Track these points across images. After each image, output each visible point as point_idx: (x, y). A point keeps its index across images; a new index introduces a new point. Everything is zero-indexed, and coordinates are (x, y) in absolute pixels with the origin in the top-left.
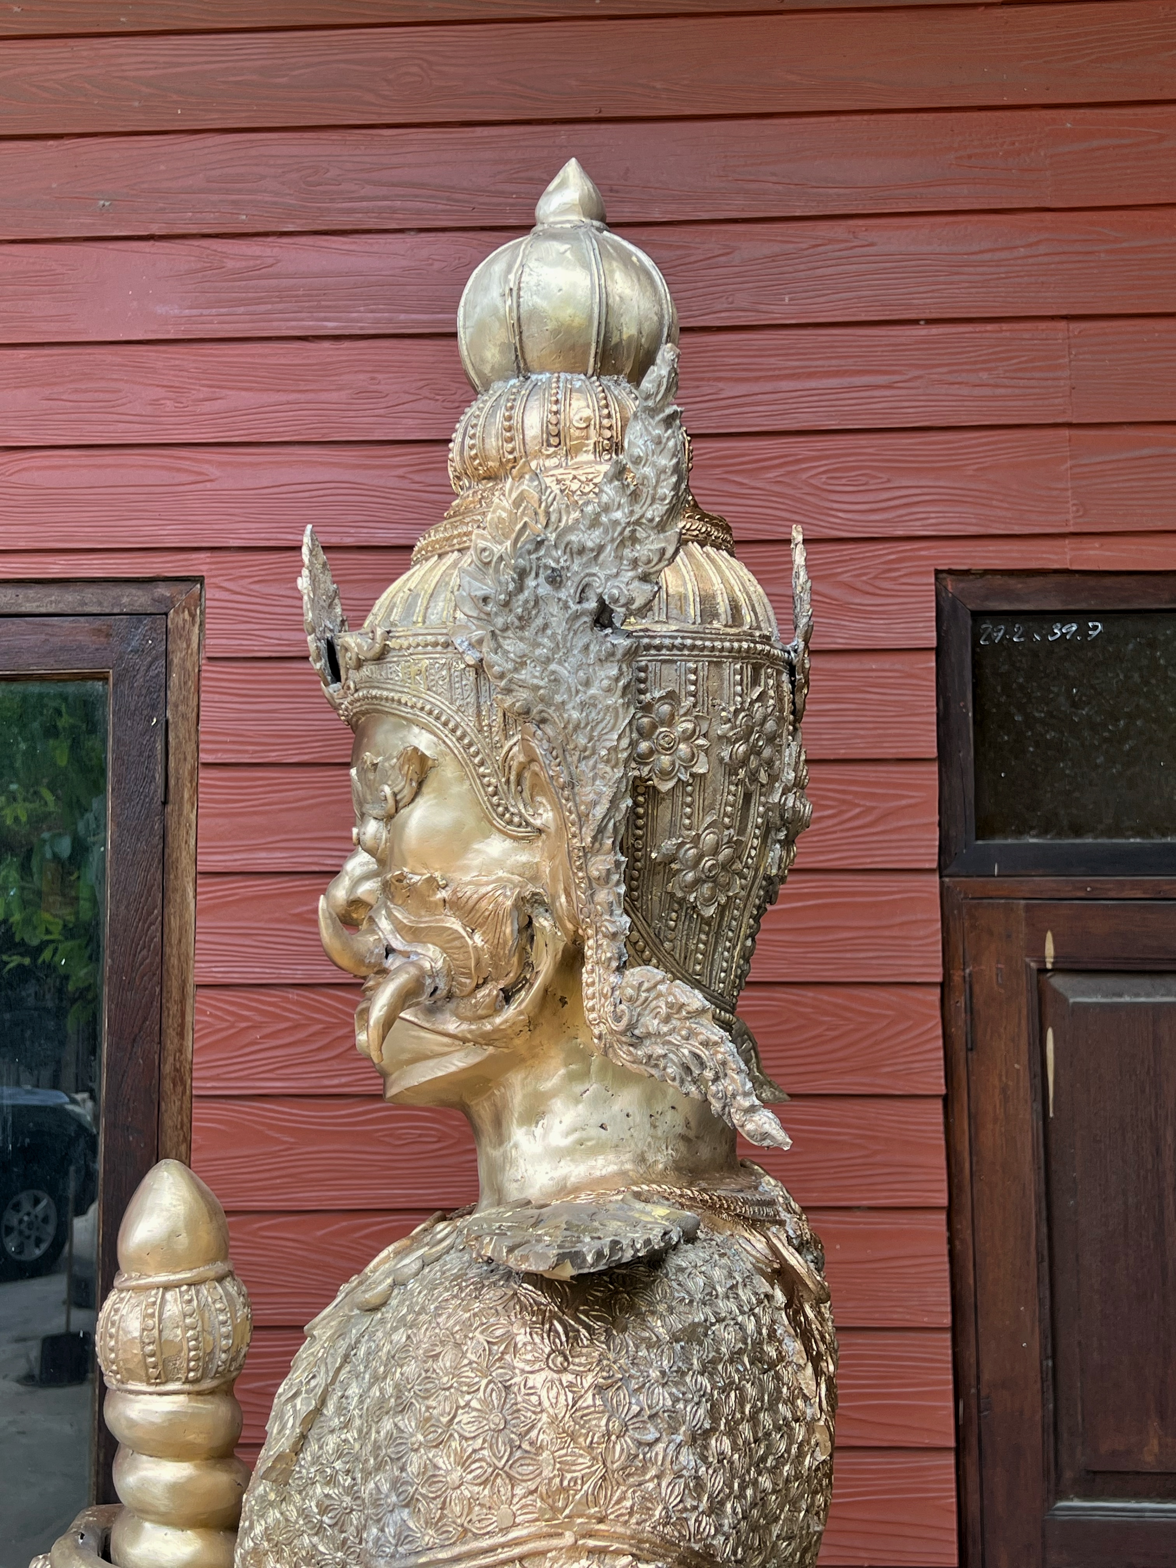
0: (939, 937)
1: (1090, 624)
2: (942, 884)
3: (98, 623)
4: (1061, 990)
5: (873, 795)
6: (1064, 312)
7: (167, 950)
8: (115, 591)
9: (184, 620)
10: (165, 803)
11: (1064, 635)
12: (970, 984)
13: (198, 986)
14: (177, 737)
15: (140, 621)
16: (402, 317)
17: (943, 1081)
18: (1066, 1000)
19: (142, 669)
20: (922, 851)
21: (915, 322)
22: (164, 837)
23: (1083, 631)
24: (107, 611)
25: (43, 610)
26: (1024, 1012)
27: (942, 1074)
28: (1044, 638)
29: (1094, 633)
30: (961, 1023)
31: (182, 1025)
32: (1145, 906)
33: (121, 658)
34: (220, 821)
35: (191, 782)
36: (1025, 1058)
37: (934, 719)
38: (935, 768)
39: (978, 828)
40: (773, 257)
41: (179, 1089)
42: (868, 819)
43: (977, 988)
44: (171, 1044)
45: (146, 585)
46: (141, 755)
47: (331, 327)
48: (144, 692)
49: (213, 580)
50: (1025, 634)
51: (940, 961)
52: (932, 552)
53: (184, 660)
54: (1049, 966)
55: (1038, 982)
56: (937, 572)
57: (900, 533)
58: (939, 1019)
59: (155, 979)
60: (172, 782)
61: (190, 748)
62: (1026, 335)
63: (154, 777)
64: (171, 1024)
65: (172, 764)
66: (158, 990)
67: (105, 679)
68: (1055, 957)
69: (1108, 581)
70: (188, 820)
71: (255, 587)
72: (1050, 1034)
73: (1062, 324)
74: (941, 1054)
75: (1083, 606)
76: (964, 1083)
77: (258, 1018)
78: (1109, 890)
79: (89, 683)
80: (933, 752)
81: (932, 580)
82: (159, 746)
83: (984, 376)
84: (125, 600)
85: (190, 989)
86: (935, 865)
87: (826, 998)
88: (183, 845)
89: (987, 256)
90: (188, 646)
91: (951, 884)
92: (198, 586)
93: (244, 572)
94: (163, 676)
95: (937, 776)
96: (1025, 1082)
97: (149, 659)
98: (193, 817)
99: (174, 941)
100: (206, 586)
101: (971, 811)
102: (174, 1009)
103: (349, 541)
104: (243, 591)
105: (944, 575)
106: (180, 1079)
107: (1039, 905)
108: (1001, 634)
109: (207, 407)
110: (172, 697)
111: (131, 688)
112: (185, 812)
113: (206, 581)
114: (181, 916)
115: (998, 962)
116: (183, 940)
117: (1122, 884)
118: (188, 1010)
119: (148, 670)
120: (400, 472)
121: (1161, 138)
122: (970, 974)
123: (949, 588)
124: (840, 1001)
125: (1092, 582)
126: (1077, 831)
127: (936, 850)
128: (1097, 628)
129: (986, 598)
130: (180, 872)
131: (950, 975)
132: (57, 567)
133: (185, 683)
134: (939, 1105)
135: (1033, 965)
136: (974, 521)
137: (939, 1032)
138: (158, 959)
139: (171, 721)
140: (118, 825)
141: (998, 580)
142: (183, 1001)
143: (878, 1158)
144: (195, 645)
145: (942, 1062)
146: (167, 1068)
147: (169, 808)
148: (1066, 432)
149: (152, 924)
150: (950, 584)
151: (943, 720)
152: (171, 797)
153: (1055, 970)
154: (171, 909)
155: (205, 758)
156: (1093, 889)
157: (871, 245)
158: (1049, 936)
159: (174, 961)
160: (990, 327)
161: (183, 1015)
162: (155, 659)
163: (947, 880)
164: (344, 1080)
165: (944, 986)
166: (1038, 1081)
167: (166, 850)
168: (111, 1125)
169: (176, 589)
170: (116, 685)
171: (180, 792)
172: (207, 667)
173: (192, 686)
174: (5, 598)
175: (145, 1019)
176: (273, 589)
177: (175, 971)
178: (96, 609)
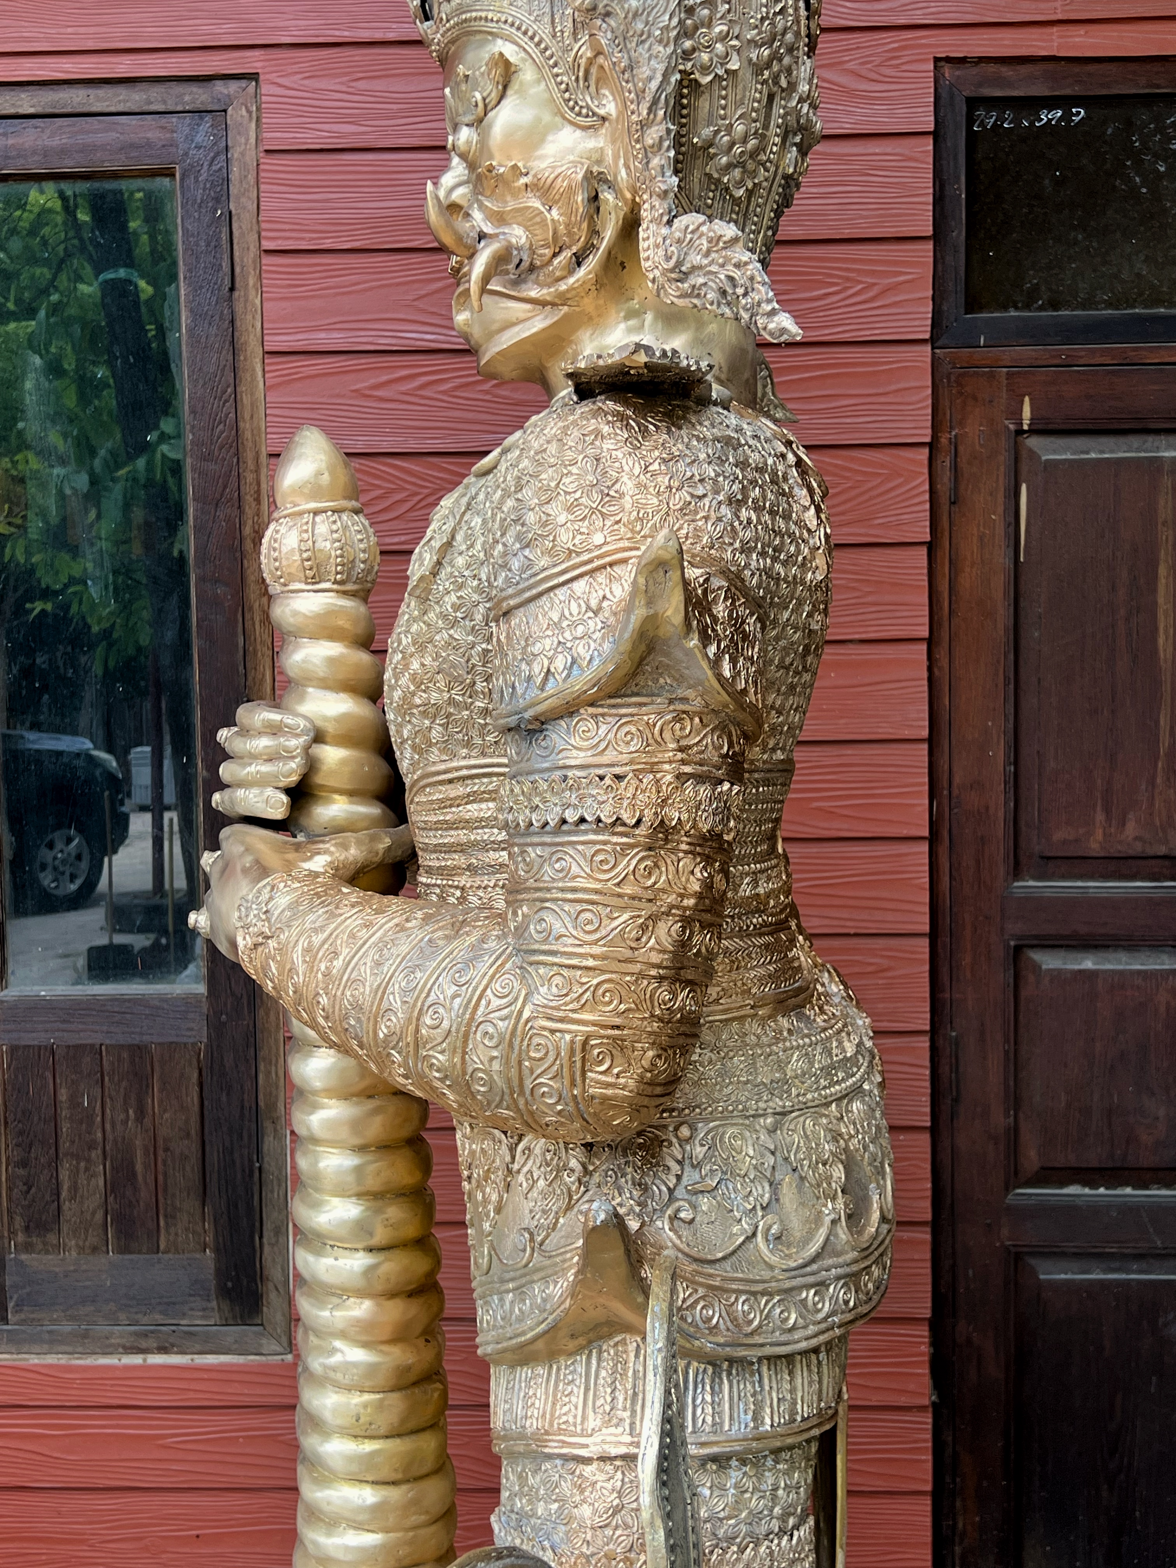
0: (930, 402)
1: (1074, 110)
2: (933, 354)
3: (163, 120)
4: (1035, 449)
5: (873, 273)
7: (241, 425)
8: (178, 89)
9: (242, 116)
10: (232, 289)
11: (1050, 120)
12: (955, 444)
13: (271, 456)
14: (241, 227)
15: (202, 118)
17: (928, 530)
18: (1040, 458)
19: (206, 163)
20: (916, 323)
22: (232, 322)
23: (1067, 116)
24: (171, 108)
25: (113, 109)
26: (1002, 469)
27: (928, 523)
28: (1032, 124)
29: (1076, 119)
30: (946, 480)
31: (258, 492)
32: (1113, 371)
33: (186, 154)
34: (284, 304)
35: (254, 270)
36: (1001, 509)
37: (930, 199)
38: (930, 246)
39: (966, 303)
42: (871, 294)
43: (961, 448)
44: (250, 509)
45: (205, 84)
46: (208, 245)
48: (208, 186)
50: (1017, 121)
51: (929, 424)
52: (932, 41)
53: (243, 154)
54: (1026, 427)
55: (1016, 442)
56: (937, 60)
57: (902, 21)
58: (927, 476)
59: (233, 450)
60: (238, 270)
61: (252, 238)
63: (220, 265)
64: (248, 491)
65: (237, 254)
66: (235, 460)
67: (173, 175)
68: (1031, 419)
69: (1091, 68)
70: (254, 305)
71: (306, 82)
72: (1024, 488)
74: (927, 506)
75: (1068, 92)
76: (947, 534)
78: (1081, 357)
79: (158, 180)
80: (929, 231)
81: (931, 67)
82: (224, 236)
84: (187, 98)
85: (263, 458)
86: (927, 336)
87: (827, 460)
88: (250, 328)
90: (247, 140)
91: (942, 356)
92: (254, 83)
93: (296, 68)
94: (225, 171)
95: (931, 254)
96: (1000, 530)
97: (212, 154)
98: (258, 302)
99: (247, 416)
100: (261, 83)
101: (961, 286)
102: (250, 477)
103: (391, 36)
104: (295, 86)
105: (942, 63)
107: (1019, 372)
108: (992, 120)
110: (233, 190)
111: (197, 181)
112: (251, 297)
113: (261, 77)
114: (252, 394)
115: (981, 425)
116: (255, 416)
117: (1093, 351)
118: (263, 478)
119: (210, 165)
122: (956, 436)
123: (947, 75)
124: (839, 462)
125: (1076, 69)
126: (1055, 305)
127: (929, 322)
128: (1080, 113)
129: (980, 85)
130: (248, 353)
131: (937, 437)
132: (122, 67)
133: (246, 177)
134: (924, 551)
135: (1012, 427)
136: (970, 9)
137: (927, 487)
138: (234, 432)
139: (234, 212)
140: (191, 311)
141: (992, 68)
142: (257, 471)
143: (870, 599)
144: (253, 141)
145: (928, 513)
146: (247, 530)
147: (236, 294)
149: (226, 401)
150: (947, 71)
151: (939, 200)
152: (237, 285)
153: (1032, 431)
154: (241, 388)
155: (267, 245)
156: (1067, 356)
158: (1027, 399)
159: (248, 435)
161: (258, 483)
162: (217, 154)
163: (937, 351)
164: (403, 538)
165: (932, 446)
166: (1012, 529)
167: (236, 334)
168: (201, 579)
169: (233, 87)
170: (182, 180)
171: (245, 278)
172: (265, 160)
173: (251, 178)
174: (76, 99)
175: (225, 487)
176: (323, 84)
177: (249, 444)
178: (161, 108)
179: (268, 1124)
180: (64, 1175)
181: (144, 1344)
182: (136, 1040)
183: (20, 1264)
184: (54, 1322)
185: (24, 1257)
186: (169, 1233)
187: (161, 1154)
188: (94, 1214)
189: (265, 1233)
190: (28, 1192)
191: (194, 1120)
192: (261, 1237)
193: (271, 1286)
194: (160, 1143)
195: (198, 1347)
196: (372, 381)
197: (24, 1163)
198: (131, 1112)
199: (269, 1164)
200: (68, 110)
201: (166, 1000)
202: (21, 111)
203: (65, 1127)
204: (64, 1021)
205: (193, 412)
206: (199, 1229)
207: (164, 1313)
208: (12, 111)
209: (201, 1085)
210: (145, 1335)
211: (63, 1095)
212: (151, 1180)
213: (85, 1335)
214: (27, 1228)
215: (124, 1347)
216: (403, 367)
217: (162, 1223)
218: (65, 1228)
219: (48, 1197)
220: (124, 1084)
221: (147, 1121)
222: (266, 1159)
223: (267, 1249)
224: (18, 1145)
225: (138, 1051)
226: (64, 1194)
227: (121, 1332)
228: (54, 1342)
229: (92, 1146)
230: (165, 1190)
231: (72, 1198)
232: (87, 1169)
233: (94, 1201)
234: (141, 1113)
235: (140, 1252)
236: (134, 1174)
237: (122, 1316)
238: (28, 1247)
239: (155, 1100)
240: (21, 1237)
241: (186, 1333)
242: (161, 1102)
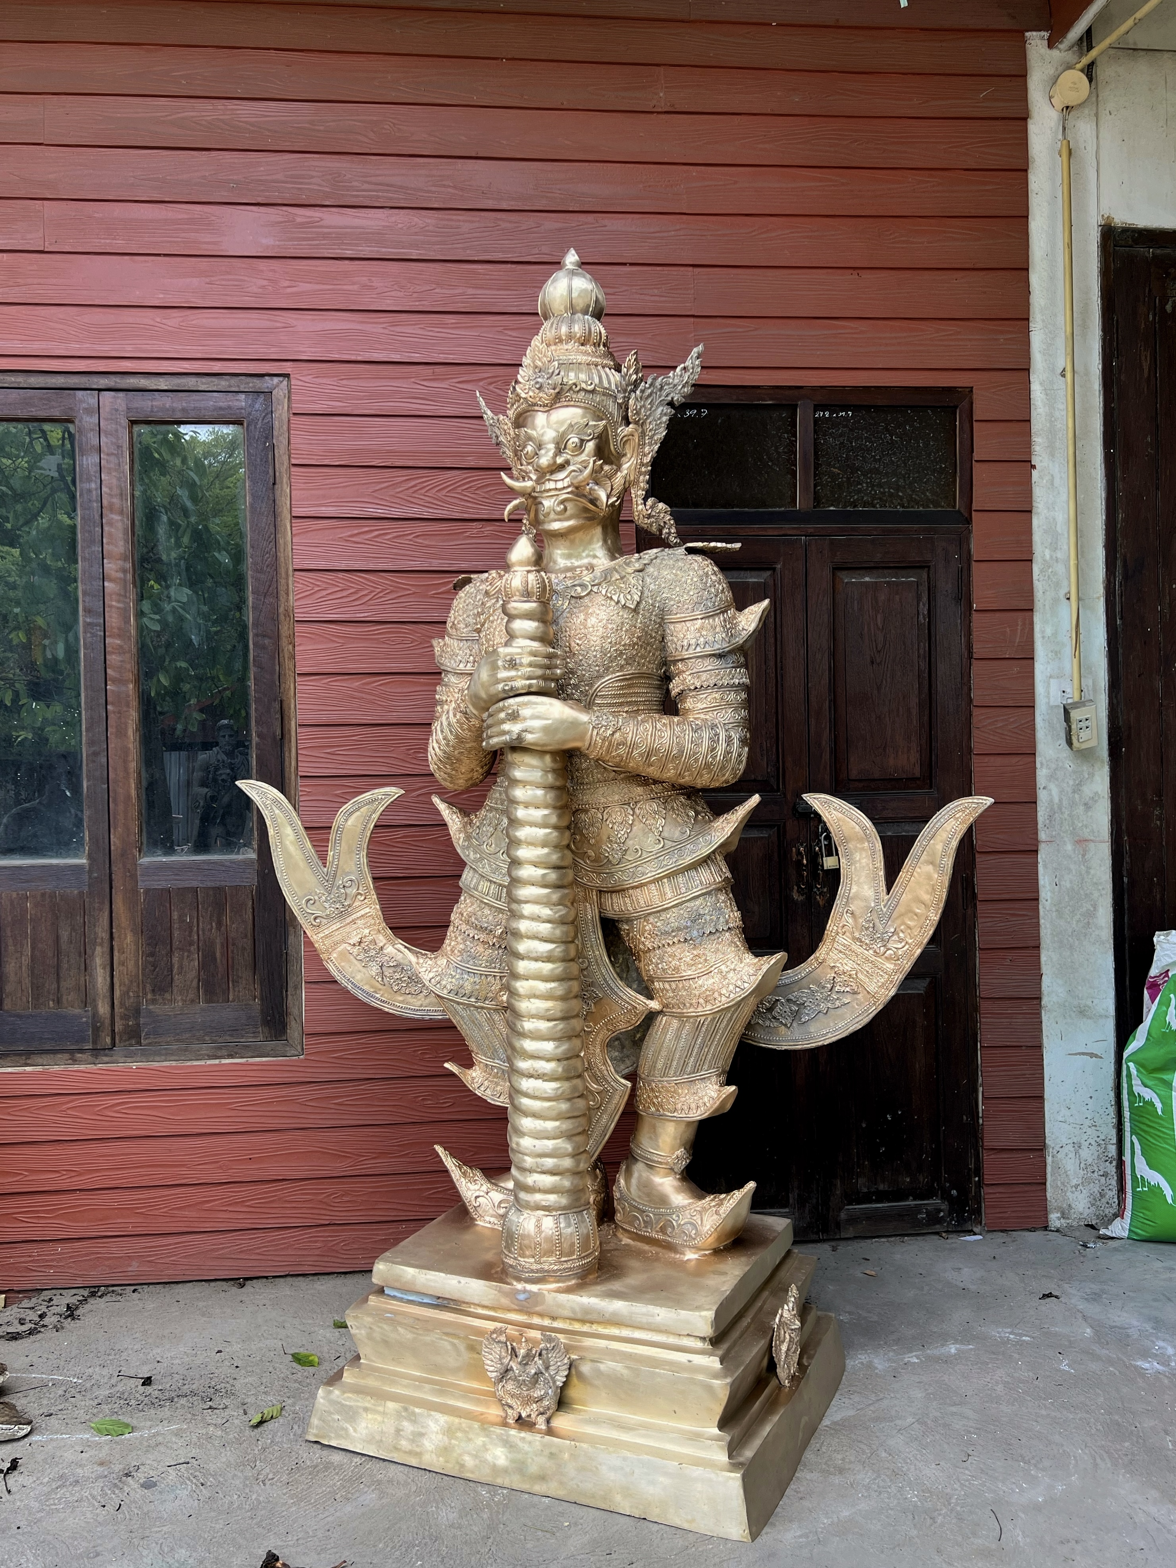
1: (701, 410)
3: (238, 396)
6: (691, 263)
7: (278, 554)
8: (245, 380)
9: (280, 396)
10: (274, 484)
11: (690, 414)
13: (295, 570)
14: (279, 451)
15: (259, 396)
16: (384, 250)
19: (260, 419)
21: (625, 264)
22: (274, 501)
23: (699, 413)
24: (242, 390)
25: (210, 389)
28: (681, 415)
29: (703, 414)
31: (288, 589)
33: (250, 414)
34: (303, 492)
35: (287, 474)
40: (560, 230)
41: (288, 619)
44: (282, 599)
45: (261, 378)
46: (261, 460)
47: (349, 253)
48: (262, 430)
49: (297, 376)
53: (280, 415)
59: (274, 568)
60: (277, 474)
61: (285, 458)
62: (675, 273)
63: (268, 472)
64: (282, 588)
65: (277, 466)
66: (275, 573)
67: (243, 424)
69: (710, 390)
70: (286, 492)
71: (316, 380)
73: (691, 269)
75: (699, 401)
77: (325, 586)
78: (709, 531)
79: (234, 426)
82: (271, 457)
83: (656, 291)
84: (250, 385)
85: (291, 572)
88: (284, 504)
89: (658, 235)
90: (283, 407)
92: (287, 379)
93: (310, 372)
94: (270, 423)
97: (263, 415)
98: (288, 491)
99: (282, 550)
100: (291, 379)
102: (283, 581)
103: (360, 358)
104: (311, 382)
106: (287, 614)
109: (289, 290)
110: (275, 433)
111: (255, 427)
112: (285, 488)
113: (291, 376)
114: (285, 539)
116: (286, 550)
118: (290, 582)
119: (263, 420)
120: (384, 326)
121: (736, 182)
125: (703, 390)
126: (695, 504)
128: (705, 412)
130: (283, 517)
132: (217, 367)
133: (282, 426)
138: (274, 558)
139: (275, 444)
140: (253, 495)
142: (287, 578)
144: (286, 408)
146: (281, 610)
147: (276, 486)
148: (692, 320)
149: (270, 542)
152: (277, 481)
154: (279, 535)
155: (294, 461)
156: (702, 530)
157: (605, 226)
159: (282, 559)
160: (658, 268)
161: (288, 585)
162: (267, 414)
164: (366, 614)
167: (276, 507)
168: (256, 635)
169: (276, 380)
170: (248, 426)
171: (281, 478)
172: (292, 418)
173: (285, 427)
174: (191, 383)
175: (270, 586)
176: (324, 381)
177: (283, 565)
178: (236, 389)
179: (291, 929)
180: (175, 960)
181: (219, 1053)
182: (218, 884)
183: (150, 1012)
184: (168, 1043)
185: (151, 1007)
186: (234, 991)
187: (231, 948)
188: (192, 981)
189: (289, 989)
190: (154, 970)
191: (250, 926)
192: (287, 991)
193: (292, 1017)
194: (230, 940)
195: (250, 1054)
196: (349, 533)
197: (152, 954)
198: (214, 924)
199: (291, 951)
200: (186, 388)
201: (234, 863)
202: (160, 388)
203: (176, 934)
204: (177, 875)
205: (253, 547)
206: (252, 988)
207: (231, 1036)
208: (155, 388)
209: (253, 908)
210: (220, 1048)
211: (175, 915)
212: (225, 962)
213: (186, 1050)
214: (153, 991)
215: (208, 1055)
216: (366, 526)
217: (231, 985)
218: (175, 990)
219: (165, 973)
220: (210, 909)
221: (223, 928)
222: (290, 948)
223: (290, 997)
224: (148, 944)
225: (219, 890)
226: (175, 971)
227: (205, 1048)
228: (168, 1055)
229: (191, 944)
230: (233, 967)
231: (179, 973)
232: (188, 957)
233: (194, 973)
234: (219, 924)
235: (218, 1002)
236: (215, 959)
237: (207, 1038)
238: (154, 1002)
239: (227, 919)
240: (149, 996)
241: (244, 1046)
242: (231, 918)
